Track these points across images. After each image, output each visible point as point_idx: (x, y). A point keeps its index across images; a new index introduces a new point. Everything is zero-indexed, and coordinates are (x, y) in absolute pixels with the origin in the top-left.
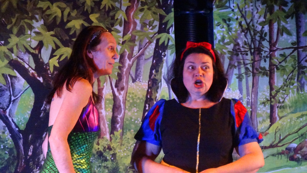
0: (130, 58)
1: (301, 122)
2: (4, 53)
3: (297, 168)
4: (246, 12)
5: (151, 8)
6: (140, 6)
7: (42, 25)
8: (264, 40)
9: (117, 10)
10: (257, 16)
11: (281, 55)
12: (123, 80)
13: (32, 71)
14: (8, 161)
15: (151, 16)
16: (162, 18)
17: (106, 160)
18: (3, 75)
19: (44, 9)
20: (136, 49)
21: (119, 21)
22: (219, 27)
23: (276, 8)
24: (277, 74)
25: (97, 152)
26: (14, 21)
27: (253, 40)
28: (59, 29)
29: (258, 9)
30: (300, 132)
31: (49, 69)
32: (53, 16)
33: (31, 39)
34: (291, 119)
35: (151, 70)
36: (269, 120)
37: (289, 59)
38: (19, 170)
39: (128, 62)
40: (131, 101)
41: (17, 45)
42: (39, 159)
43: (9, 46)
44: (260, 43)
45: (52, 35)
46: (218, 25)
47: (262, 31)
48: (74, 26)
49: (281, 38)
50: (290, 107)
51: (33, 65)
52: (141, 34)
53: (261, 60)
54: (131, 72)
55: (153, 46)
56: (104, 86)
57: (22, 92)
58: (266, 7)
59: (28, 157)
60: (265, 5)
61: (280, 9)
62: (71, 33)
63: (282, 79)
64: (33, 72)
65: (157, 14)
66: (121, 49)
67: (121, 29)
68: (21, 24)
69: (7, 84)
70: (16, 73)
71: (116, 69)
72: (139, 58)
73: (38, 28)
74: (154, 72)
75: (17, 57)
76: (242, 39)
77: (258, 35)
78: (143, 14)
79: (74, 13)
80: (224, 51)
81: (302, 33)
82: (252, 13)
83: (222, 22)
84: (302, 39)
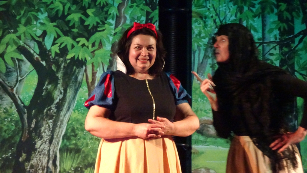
2: (13, 40)
4: (219, 10)
5: (139, 5)
6: (130, 3)
7: (46, 17)
9: (110, 7)
10: (229, 15)
12: (113, 66)
13: (36, 56)
14: (14, 131)
15: (139, 12)
16: (148, 14)
18: (12, 58)
21: (111, 15)
22: (196, 23)
23: (246, 8)
26: (22, 12)
28: (60, 21)
29: (230, 9)
31: (51, 55)
32: (56, 10)
33: (36, 29)
38: (23, 140)
41: (24, 33)
42: (40, 131)
43: (18, 34)
45: (54, 26)
46: (196, 21)
48: (73, 19)
51: (38, 51)
56: (97, 71)
57: (27, 74)
58: (237, 7)
59: (31, 129)
60: (237, 6)
61: (249, 9)
62: (71, 25)
64: (38, 56)
65: (144, 11)
66: (113, 39)
67: (113, 22)
68: (28, 15)
69: (15, 66)
70: (23, 57)
71: (108, 56)
73: (42, 19)
75: (25, 43)
78: (132, 10)
79: (74, 8)
80: (200, 43)
81: (267, 30)
82: (225, 12)
83: (199, 19)
84: (267, 35)
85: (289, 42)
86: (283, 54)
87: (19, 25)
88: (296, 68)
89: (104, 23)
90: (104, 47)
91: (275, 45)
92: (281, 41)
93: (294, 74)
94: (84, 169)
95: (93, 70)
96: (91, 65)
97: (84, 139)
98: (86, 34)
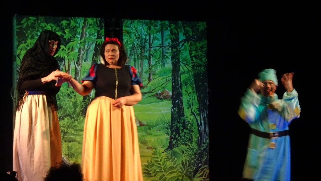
0: (83, 50)
1: (163, 81)
2: (25, 47)
3: (160, 103)
4: (138, 29)
5: (94, 27)
6: (88, 26)
8: (146, 42)
9: (77, 28)
10: (143, 31)
11: (154, 50)
12: (80, 61)
15: (93, 30)
16: (98, 31)
17: (71, 98)
19: (44, 27)
20: (86, 46)
21: (78, 33)
22: (125, 36)
23: (152, 28)
24: (152, 59)
25: (67, 94)
26: (29, 32)
27: (141, 43)
29: (144, 28)
30: (163, 86)
34: (158, 80)
35: (93, 56)
36: (148, 80)
37: (158, 51)
39: (82, 52)
40: (84, 70)
41: (30, 43)
43: (27, 44)
44: (144, 44)
47: (145, 38)
49: (154, 42)
50: (158, 74)
52: (88, 39)
53: (144, 52)
54: (84, 57)
55: (94, 45)
56: (71, 63)
58: (148, 27)
60: (147, 26)
61: (154, 28)
63: (154, 61)
65: (96, 30)
66: (79, 46)
67: (79, 36)
68: (33, 33)
71: (77, 55)
72: (87, 50)
74: (94, 57)
76: (136, 42)
77: (144, 40)
78: (90, 29)
79: (57, 29)
80: (128, 47)
81: (164, 39)
82: (141, 30)
83: (127, 34)
84: (164, 42)
85: (176, 46)
86: (173, 52)
87: (28, 39)
88: (181, 60)
89: (74, 37)
90: (74, 50)
91: (169, 47)
92: (172, 45)
93: (179, 63)
94: (64, 118)
95: (68, 63)
96: (67, 60)
97: (64, 101)
98: (64, 43)
